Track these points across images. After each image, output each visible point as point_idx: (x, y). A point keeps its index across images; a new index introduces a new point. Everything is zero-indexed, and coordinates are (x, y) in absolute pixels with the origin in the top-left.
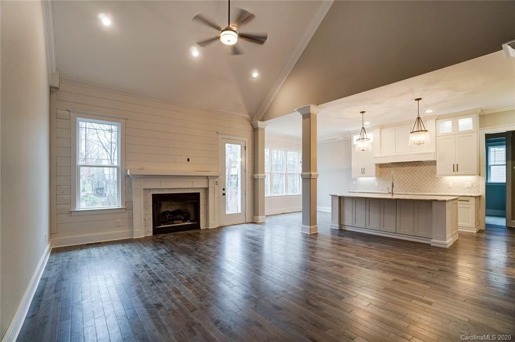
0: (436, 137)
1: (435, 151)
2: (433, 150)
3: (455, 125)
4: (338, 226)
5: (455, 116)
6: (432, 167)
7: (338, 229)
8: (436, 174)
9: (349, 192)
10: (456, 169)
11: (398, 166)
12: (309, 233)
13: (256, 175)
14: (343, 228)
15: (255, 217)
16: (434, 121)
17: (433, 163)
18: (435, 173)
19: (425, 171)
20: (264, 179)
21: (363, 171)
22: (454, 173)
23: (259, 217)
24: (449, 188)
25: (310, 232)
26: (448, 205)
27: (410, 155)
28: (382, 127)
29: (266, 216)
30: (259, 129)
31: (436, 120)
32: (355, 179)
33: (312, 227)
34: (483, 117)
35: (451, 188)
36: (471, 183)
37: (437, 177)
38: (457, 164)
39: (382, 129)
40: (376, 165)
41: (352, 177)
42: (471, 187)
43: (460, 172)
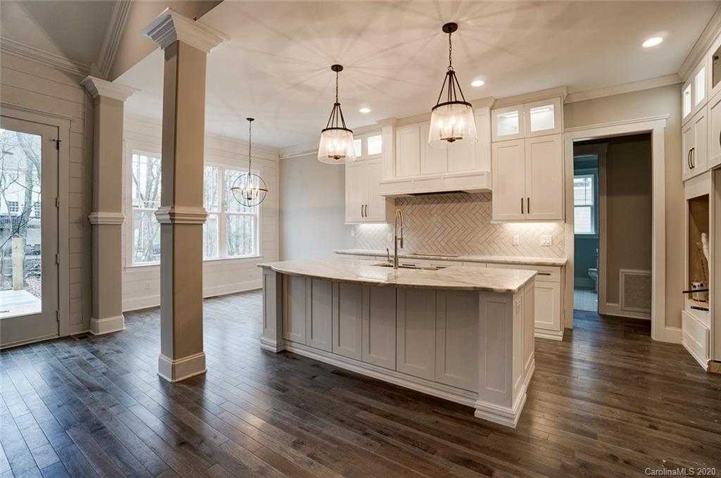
0: (492, 142)
1: (489, 171)
2: (486, 168)
3: (525, 121)
4: (275, 342)
5: (526, 101)
6: (485, 205)
7: (274, 350)
8: (491, 219)
9: (337, 253)
10: (525, 209)
11: (426, 203)
12: (170, 380)
13: (93, 215)
14: (289, 349)
15: (93, 319)
16: (487, 110)
17: (486, 196)
18: (490, 215)
19: (473, 212)
20: (121, 225)
21: (364, 212)
22: (523, 217)
23: (100, 321)
24: (513, 245)
25: (173, 377)
26: (517, 301)
27: (444, 178)
28: (398, 123)
29: (126, 314)
30: (102, 99)
31: (491, 109)
32: (353, 227)
33: (178, 362)
34: (572, 108)
35: (517, 245)
36: (550, 236)
37: (492, 225)
38: (528, 199)
39: (397, 126)
40: (386, 199)
41: (346, 223)
42: (551, 244)
43: (533, 214)
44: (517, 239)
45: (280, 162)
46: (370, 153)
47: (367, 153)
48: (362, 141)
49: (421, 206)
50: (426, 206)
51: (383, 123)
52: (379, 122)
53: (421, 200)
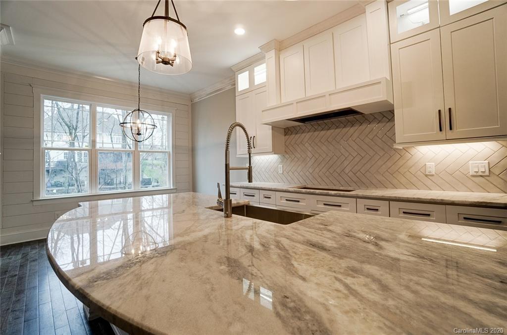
0: (390, 44)
1: (388, 78)
8: (394, 143)
10: (445, 124)
11: (316, 130)
16: (382, 3)
17: (386, 115)
18: (392, 139)
19: (371, 136)
21: (253, 143)
22: (442, 135)
24: (426, 176)
28: (280, 46)
31: (387, 2)
35: (433, 175)
36: (487, 162)
37: (396, 150)
38: (450, 109)
39: (280, 50)
40: (272, 129)
41: (237, 156)
42: (487, 173)
43: (458, 131)
44: (431, 168)
45: (192, 106)
46: (256, 83)
47: (254, 83)
48: (249, 72)
49: (310, 134)
50: (316, 133)
51: (265, 48)
52: (261, 48)
53: (309, 128)
